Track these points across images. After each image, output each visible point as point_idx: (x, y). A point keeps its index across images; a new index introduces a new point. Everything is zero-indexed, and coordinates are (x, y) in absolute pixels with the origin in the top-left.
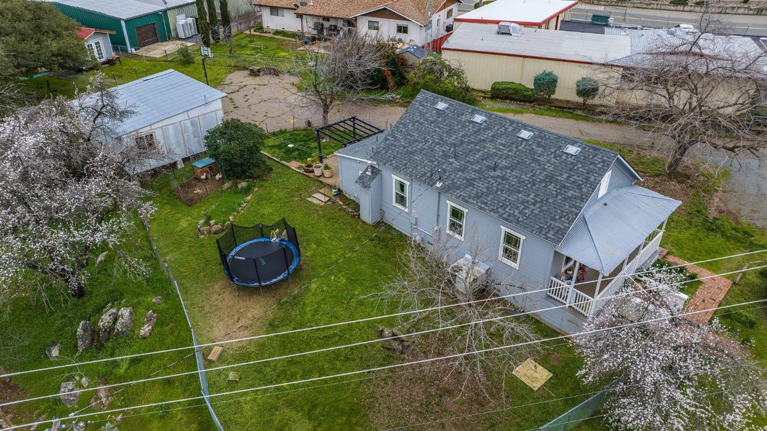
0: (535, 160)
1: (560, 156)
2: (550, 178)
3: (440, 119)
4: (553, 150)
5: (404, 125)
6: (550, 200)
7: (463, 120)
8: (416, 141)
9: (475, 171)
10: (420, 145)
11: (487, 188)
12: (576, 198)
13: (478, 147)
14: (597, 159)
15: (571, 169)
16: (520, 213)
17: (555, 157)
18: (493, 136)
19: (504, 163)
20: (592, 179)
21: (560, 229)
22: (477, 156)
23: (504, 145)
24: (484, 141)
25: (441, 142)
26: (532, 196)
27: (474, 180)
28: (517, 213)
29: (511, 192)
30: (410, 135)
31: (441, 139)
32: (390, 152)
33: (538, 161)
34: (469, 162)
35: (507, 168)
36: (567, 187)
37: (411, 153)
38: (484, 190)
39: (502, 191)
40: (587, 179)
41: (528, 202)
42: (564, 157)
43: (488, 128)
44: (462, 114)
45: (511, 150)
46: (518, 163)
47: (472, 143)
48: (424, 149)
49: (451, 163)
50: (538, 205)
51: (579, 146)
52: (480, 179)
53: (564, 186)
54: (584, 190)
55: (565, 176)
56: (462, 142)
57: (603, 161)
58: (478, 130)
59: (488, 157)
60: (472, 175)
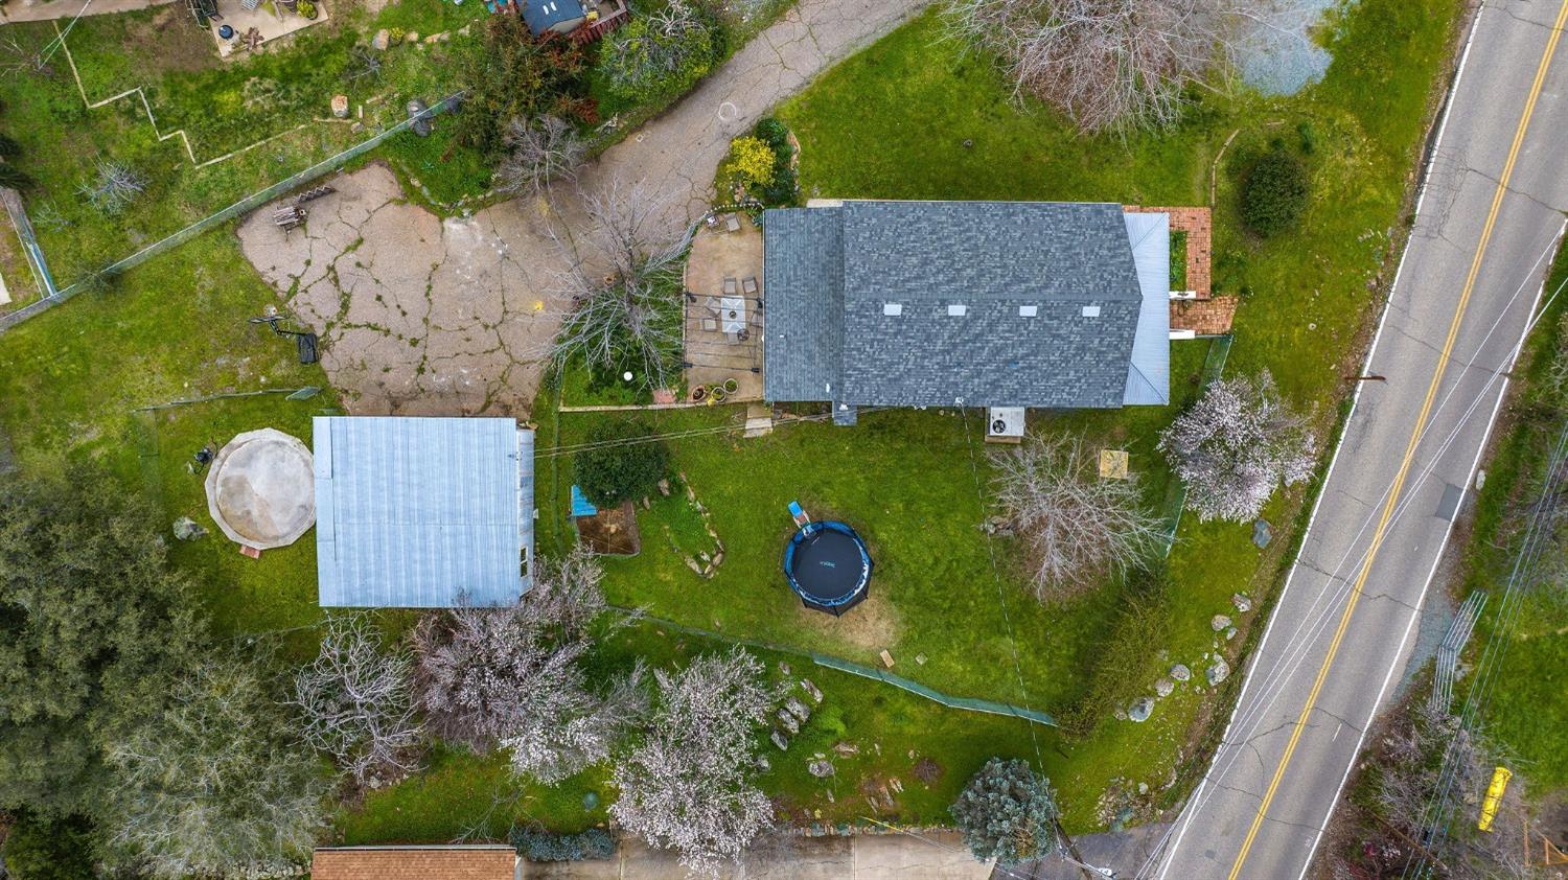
0: (1055, 336)
1: (1081, 322)
2: (1082, 349)
3: (904, 327)
4: (1069, 318)
5: (859, 350)
6: (1094, 371)
7: (937, 317)
8: (891, 364)
9: (993, 371)
10: (902, 367)
11: (1018, 383)
12: (1117, 359)
13: (979, 345)
14: (1123, 312)
15: (1100, 332)
16: (1068, 394)
17: (1076, 325)
18: (989, 325)
19: (1021, 352)
20: (1126, 335)
21: (1116, 394)
22: (985, 354)
23: (1009, 331)
24: (981, 334)
25: (926, 354)
26: (1072, 373)
27: (998, 380)
28: (1065, 396)
29: (1048, 376)
30: (876, 360)
31: (925, 350)
32: (866, 388)
33: (1059, 335)
34: (978, 364)
35: (1028, 355)
36: (1104, 352)
37: (895, 380)
38: (1017, 387)
39: (1037, 380)
40: (1121, 336)
41: (1071, 381)
42: (1085, 322)
43: (976, 318)
44: (931, 311)
45: (1022, 335)
46: (1037, 345)
47: (968, 341)
48: (910, 370)
49: (958, 373)
50: (1083, 381)
51: (1097, 305)
52: (1004, 377)
53: (1100, 352)
54: (1123, 349)
55: (1097, 341)
56: (955, 346)
57: (1130, 312)
58: (965, 323)
59: (998, 351)
60: (993, 377)
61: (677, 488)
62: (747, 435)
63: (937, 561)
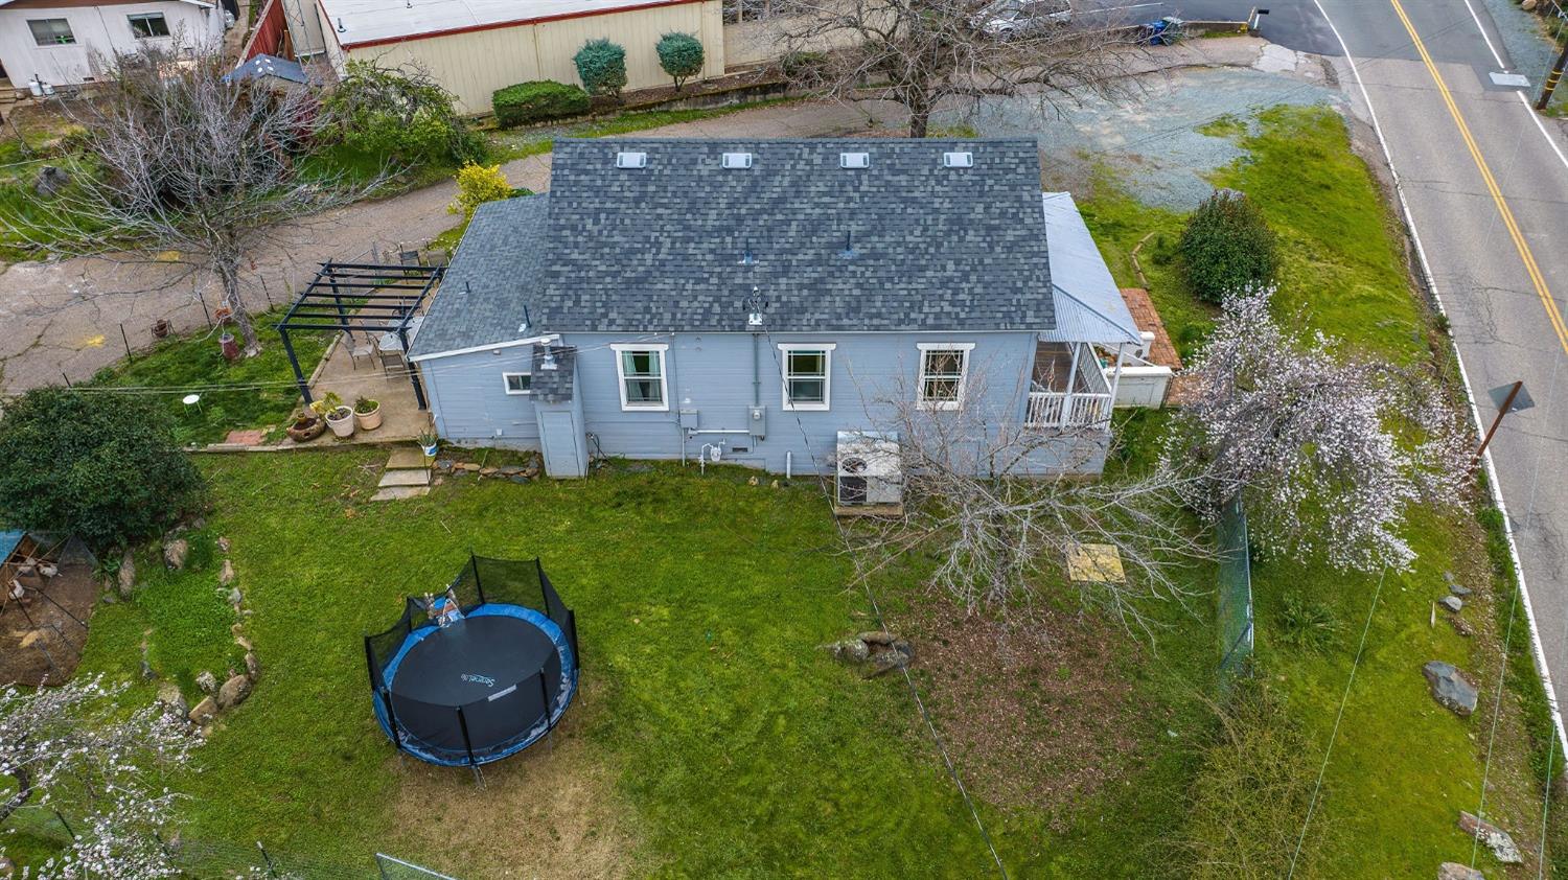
0: (907, 201)
1: (946, 177)
3: (652, 188)
4: (926, 172)
5: (574, 228)
6: (987, 261)
7: (705, 173)
8: (632, 251)
9: (810, 264)
10: (648, 257)
11: (859, 285)
12: (1024, 239)
13: (779, 217)
15: (981, 194)
16: (952, 304)
17: (939, 183)
18: (793, 184)
19: (855, 228)
20: (1026, 197)
21: (1039, 303)
22: (793, 234)
23: (829, 194)
24: (781, 200)
25: (690, 235)
26: (951, 266)
27: (822, 280)
28: (947, 308)
29: (911, 272)
30: (605, 244)
31: (687, 228)
32: (585, 297)
33: (914, 200)
34: (782, 251)
35: (868, 234)
36: (997, 228)
37: (639, 281)
38: (856, 292)
39: (890, 279)
40: (1019, 199)
41: (950, 279)
42: (953, 176)
43: (769, 173)
44: (694, 162)
45: (850, 200)
46: (881, 218)
47: (762, 211)
48: (663, 263)
49: (748, 268)
50: (973, 278)
51: (965, 149)
52: (831, 274)
53: (990, 229)
54: (1028, 221)
55: (980, 208)
56: (740, 219)
57: (1023, 161)
58: (754, 182)
59: (814, 227)
60: (811, 274)
61: (203, 558)
62: (380, 497)
63: (740, 713)
